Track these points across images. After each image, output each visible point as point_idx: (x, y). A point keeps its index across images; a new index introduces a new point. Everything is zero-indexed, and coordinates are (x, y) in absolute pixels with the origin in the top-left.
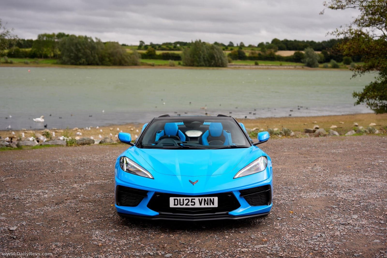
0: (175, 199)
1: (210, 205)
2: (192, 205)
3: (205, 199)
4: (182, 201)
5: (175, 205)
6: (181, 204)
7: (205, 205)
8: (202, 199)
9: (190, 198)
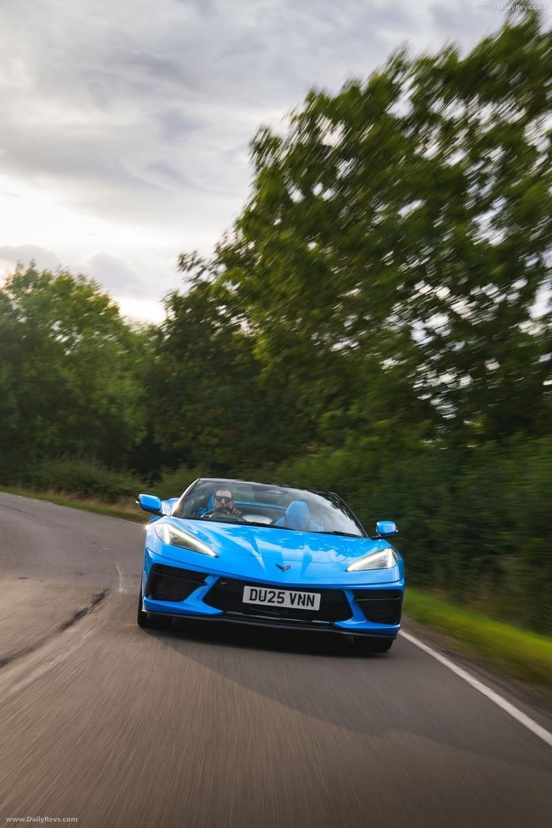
0: (252, 590)
1: (307, 605)
2: (278, 602)
3: (300, 595)
4: (263, 595)
5: (251, 599)
6: (262, 599)
7: (299, 604)
8: (296, 594)
9: (277, 591)
